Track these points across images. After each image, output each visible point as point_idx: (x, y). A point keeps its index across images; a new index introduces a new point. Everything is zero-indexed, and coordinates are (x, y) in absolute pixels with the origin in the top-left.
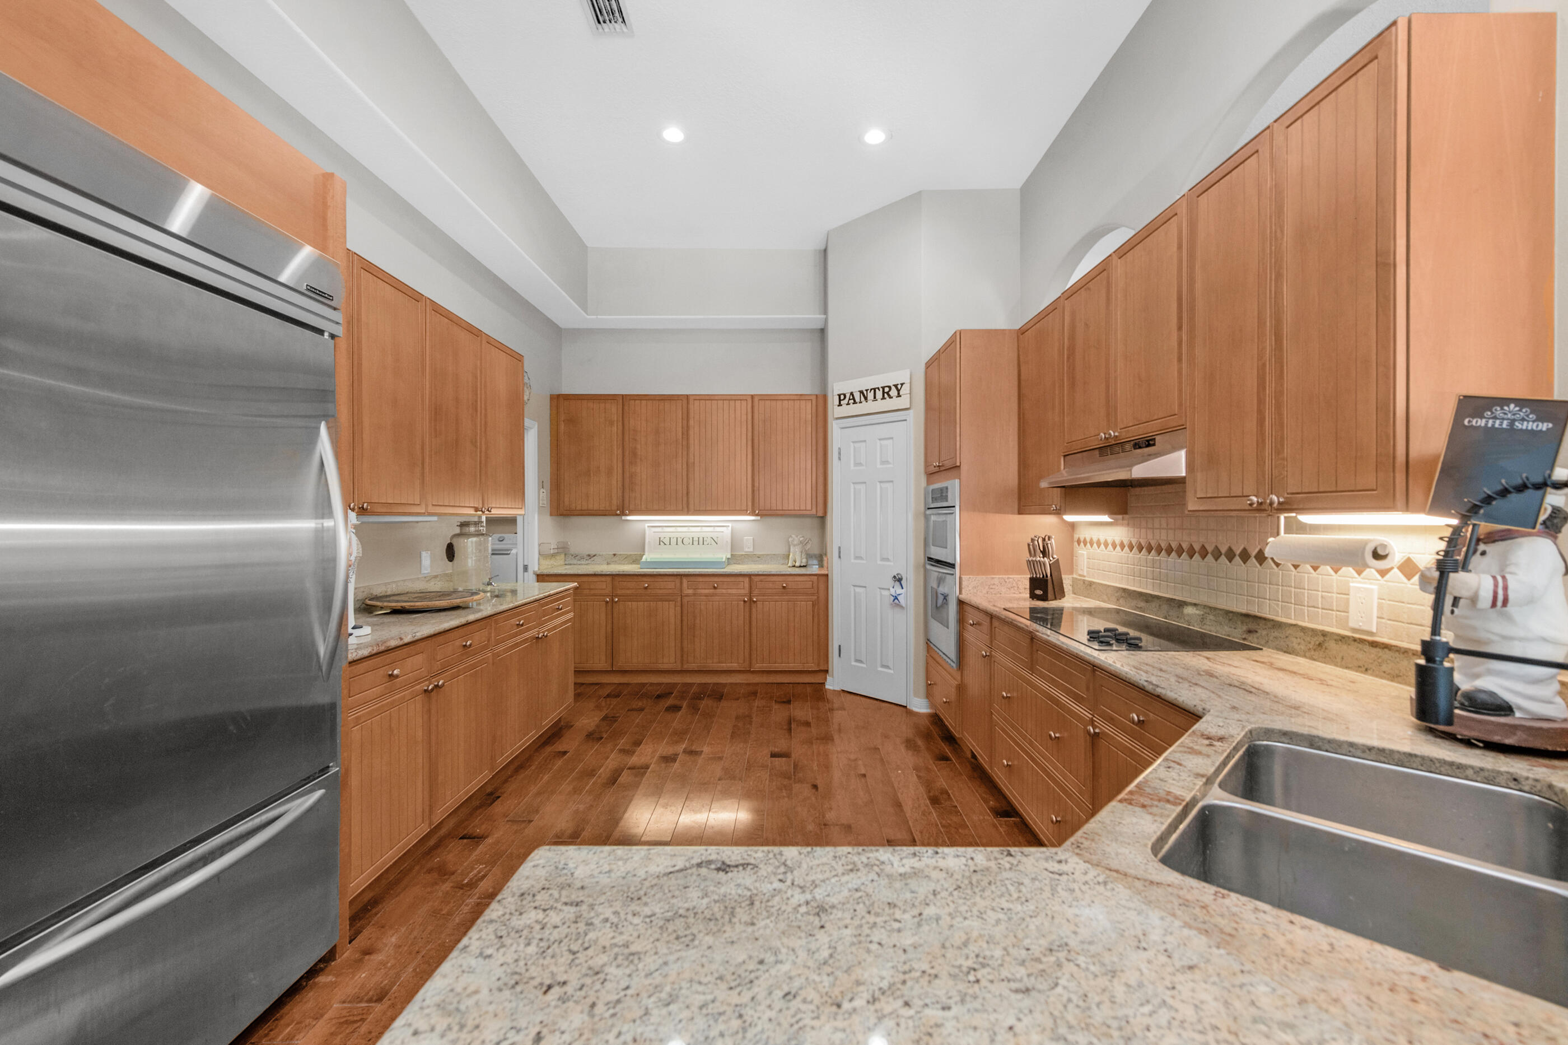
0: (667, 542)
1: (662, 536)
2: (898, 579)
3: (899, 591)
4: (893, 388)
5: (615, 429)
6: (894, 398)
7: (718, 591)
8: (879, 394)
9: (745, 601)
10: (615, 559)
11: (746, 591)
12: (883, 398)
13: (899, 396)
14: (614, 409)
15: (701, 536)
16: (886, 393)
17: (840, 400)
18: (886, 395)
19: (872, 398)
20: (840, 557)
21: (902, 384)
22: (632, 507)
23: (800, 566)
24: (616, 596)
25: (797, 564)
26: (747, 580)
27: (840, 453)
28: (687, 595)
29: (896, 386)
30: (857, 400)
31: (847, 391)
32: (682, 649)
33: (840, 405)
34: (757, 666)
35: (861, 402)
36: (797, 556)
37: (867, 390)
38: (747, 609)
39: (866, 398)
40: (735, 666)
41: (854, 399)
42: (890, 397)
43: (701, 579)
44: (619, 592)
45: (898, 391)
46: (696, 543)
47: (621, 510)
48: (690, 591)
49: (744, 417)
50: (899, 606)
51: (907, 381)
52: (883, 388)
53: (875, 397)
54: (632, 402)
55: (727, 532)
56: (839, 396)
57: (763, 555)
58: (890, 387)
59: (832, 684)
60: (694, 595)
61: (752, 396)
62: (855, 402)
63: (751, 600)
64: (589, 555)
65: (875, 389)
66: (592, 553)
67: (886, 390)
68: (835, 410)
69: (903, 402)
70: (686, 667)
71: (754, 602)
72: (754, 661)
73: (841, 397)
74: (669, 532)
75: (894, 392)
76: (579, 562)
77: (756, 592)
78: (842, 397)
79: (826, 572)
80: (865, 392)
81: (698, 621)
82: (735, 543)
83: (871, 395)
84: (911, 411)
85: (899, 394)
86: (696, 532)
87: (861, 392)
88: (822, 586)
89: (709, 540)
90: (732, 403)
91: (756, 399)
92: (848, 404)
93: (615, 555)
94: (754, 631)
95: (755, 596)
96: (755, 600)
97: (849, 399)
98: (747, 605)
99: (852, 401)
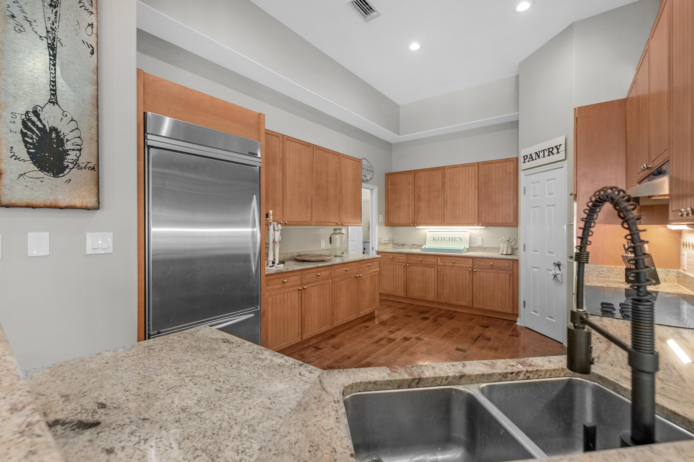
0: (437, 240)
1: (434, 236)
2: (559, 265)
3: (558, 272)
4: (555, 148)
5: (411, 186)
6: (555, 154)
7: (456, 265)
8: (546, 153)
9: (469, 271)
10: (414, 246)
11: (471, 265)
12: (549, 155)
13: (558, 153)
14: (410, 177)
15: (454, 236)
16: (550, 152)
17: (524, 159)
18: (550, 153)
19: (542, 156)
20: (524, 250)
21: (560, 145)
22: (418, 222)
23: (506, 254)
24: (408, 263)
25: (504, 253)
26: (471, 260)
27: (524, 190)
28: (440, 265)
29: (556, 147)
30: (534, 158)
31: (528, 154)
32: (438, 291)
33: (524, 162)
34: (476, 306)
35: (536, 159)
37: (539, 152)
38: (471, 275)
39: (539, 156)
40: (464, 304)
41: (532, 158)
42: (553, 154)
43: (447, 258)
44: (410, 262)
45: (558, 149)
46: (451, 240)
47: (414, 223)
48: (442, 264)
49: (473, 175)
50: (557, 280)
51: (563, 143)
52: (549, 149)
53: (544, 155)
54: (418, 173)
55: (467, 235)
56: (524, 157)
57: (487, 247)
58: (553, 148)
59: (520, 323)
60: (444, 265)
61: (478, 163)
62: (533, 160)
63: (473, 270)
64: (402, 244)
65: (544, 151)
66: (404, 243)
67: (551, 150)
68: (522, 166)
69: (561, 156)
70: (439, 300)
71: (475, 271)
72: (474, 303)
73: (525, 157)
74: (437, 235)
75: (555, 151)
76: (398, 247)
77: (476, 266)
79: (517, 259)
80: (538, 153)
81: (446, 279)
82: (471, 240)
83: (541, 155)
84: (566, 161)
85: (558, 151)
86: (451, 235)
87: (536, 153)
88: (515, 266)
89: (458, 239)
90: (467, 168)
91: (480, 164)
92: (529, 161)
93: (413, 244)
94: (474, 287)
95: (476, 268)
96: (475, 270)
97: (530, 158)
98: (471, 272)
99: (531, 159)
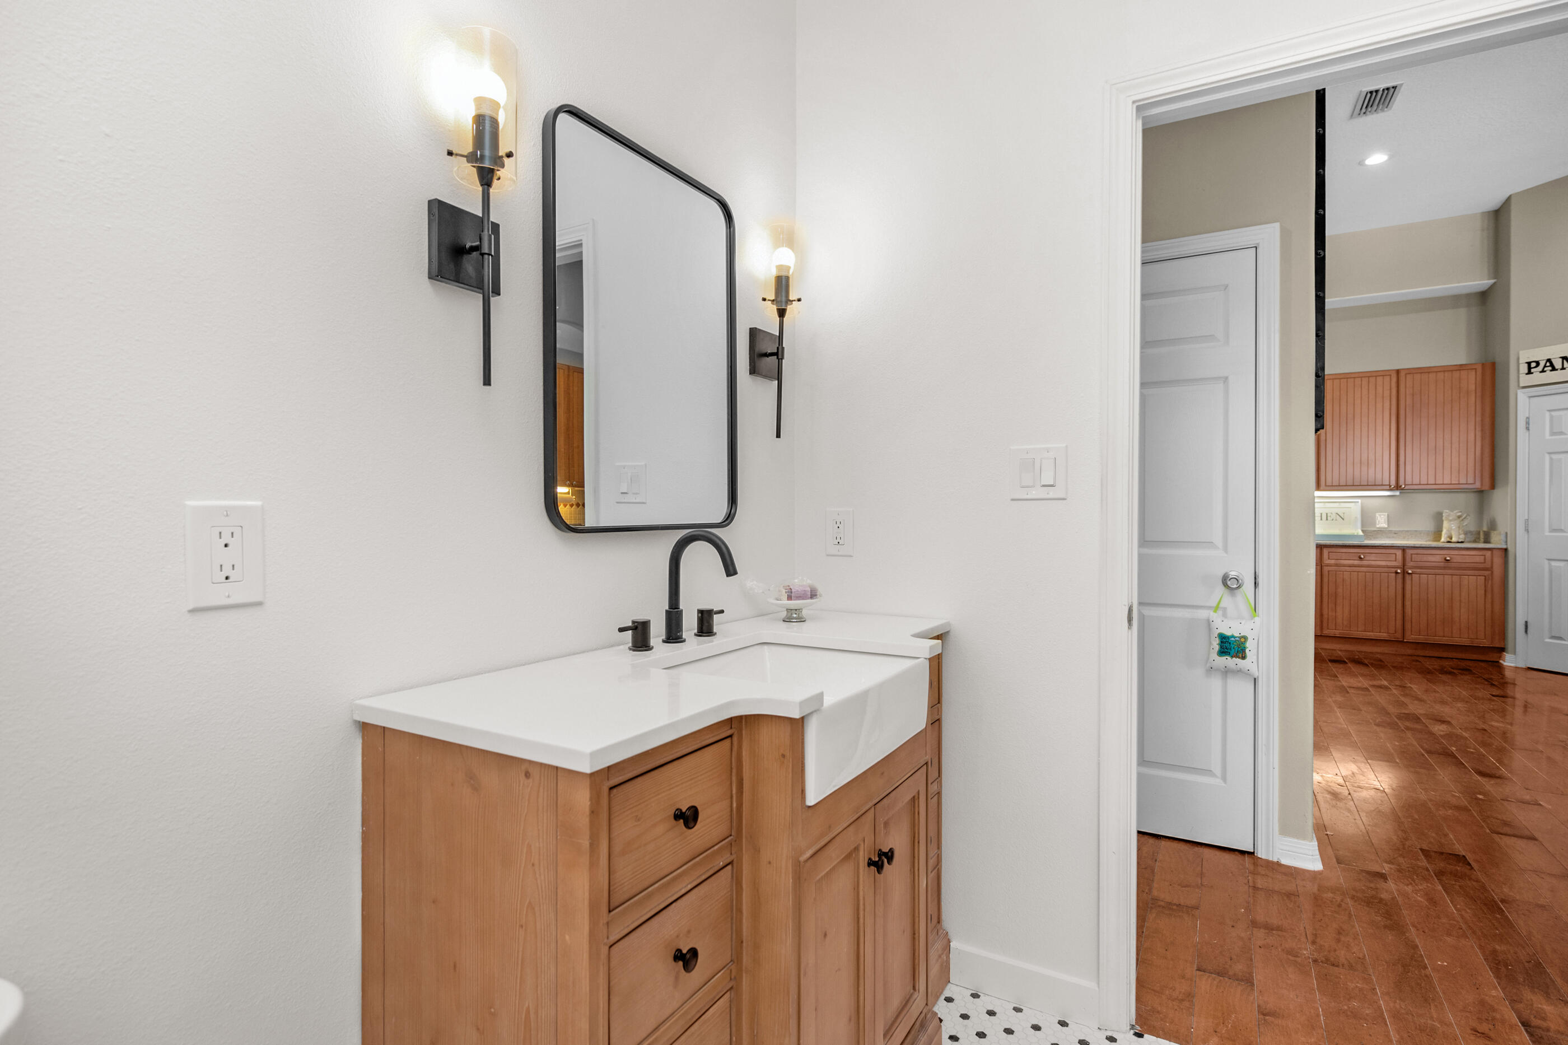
7: (1364, 563)
9: (1397, 573)
11: (1399, 563)
15: (1324, 511)
17: (1530, 368)
20: (1526, 533)
23: (1461, 541)
25: (1454, 539)
26: (1399, 553)
27: (1528, 423)
28: (1328, 565)
30: (1558, 367)
31: (1540, 358)
32: (1322, 615)
33: (1529, 372)
34: (1410, 637)
35: (1563, 368)
36: (1452, 530)
38: (1400, 581)
40: (1384, 635)
41: (1552, 365)
43: (1342, 550)
48: (1333, 562)
49: (1387, 392)
55: (1356, 507)
56: (1529, 364)
57: (1400, 531)
60: (1336, 565)
61: (1398, 372)
62: (1554, 369)
63: (1404, 573)
68: (1521, 379)
70: (1326, 632)
71: (1408, 574)
72: (1408, 633)
73: (1531, 365)
77: (1409, 564)
78: (1533, 365)
79: (1504, 547)
81: (1340, 590)
82: (1366, 518)
87: (1564, 359)
88: (1498, 561)
89: (1334, 516)
90: (1373, 379)
91: (1402, 374)
92: (1543, 371)
94: (1408, 603)
95: (1410, 569)
96: (1410, 572)
97: (1545, 366)
98: (1400, 576)
99: (1550, 368)
